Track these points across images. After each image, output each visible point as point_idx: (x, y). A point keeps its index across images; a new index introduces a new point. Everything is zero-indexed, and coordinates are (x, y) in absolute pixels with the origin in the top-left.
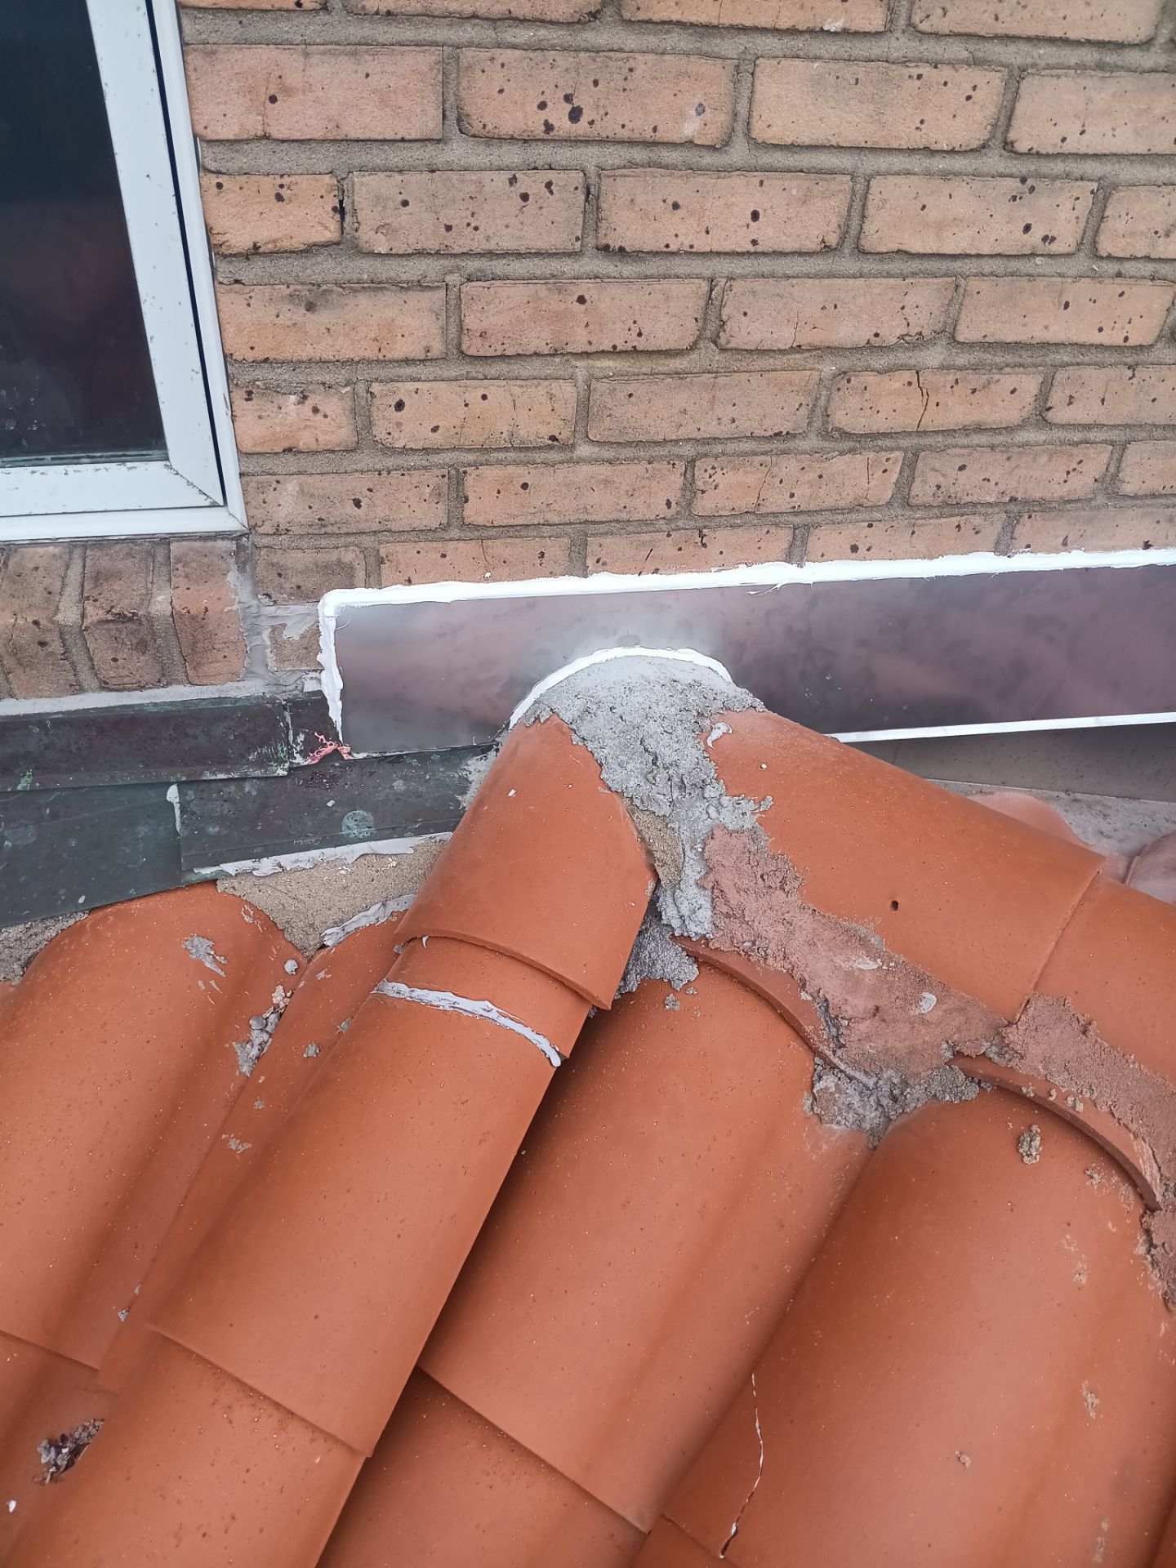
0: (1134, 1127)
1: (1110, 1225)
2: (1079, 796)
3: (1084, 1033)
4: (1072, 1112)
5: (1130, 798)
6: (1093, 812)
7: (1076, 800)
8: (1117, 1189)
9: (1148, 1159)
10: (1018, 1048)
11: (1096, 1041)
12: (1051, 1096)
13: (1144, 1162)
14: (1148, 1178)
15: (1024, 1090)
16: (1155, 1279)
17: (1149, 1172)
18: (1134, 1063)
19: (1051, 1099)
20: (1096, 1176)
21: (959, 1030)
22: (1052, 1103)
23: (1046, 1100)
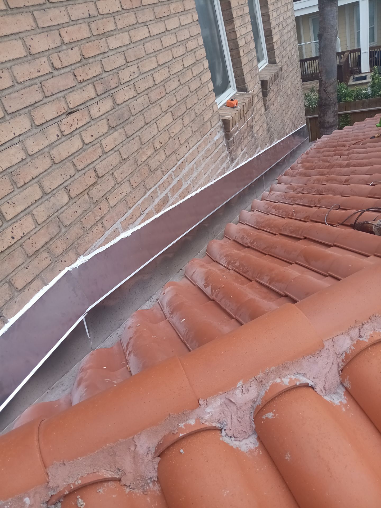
0: (95, 471)
1: (114, 496)
2: (52, 387)
3: (65, 465)
4: (79, 485)
5: (66, 373)
6: (59, 387)
7: (53, 388)
8: (108, 486)
9: (106, 472)
10: (55, 486)
11: (69, 463)
12: (71, 487)
13: (105, 475)
14: (110, 477)
15: (65, 493)
16: (137, 492)
17: (108, 475)
18: (80, 458)
19: (72, 488)
20: (100, 490)
21: (41, 498)
22: (74, 488)
23: (71, 489)
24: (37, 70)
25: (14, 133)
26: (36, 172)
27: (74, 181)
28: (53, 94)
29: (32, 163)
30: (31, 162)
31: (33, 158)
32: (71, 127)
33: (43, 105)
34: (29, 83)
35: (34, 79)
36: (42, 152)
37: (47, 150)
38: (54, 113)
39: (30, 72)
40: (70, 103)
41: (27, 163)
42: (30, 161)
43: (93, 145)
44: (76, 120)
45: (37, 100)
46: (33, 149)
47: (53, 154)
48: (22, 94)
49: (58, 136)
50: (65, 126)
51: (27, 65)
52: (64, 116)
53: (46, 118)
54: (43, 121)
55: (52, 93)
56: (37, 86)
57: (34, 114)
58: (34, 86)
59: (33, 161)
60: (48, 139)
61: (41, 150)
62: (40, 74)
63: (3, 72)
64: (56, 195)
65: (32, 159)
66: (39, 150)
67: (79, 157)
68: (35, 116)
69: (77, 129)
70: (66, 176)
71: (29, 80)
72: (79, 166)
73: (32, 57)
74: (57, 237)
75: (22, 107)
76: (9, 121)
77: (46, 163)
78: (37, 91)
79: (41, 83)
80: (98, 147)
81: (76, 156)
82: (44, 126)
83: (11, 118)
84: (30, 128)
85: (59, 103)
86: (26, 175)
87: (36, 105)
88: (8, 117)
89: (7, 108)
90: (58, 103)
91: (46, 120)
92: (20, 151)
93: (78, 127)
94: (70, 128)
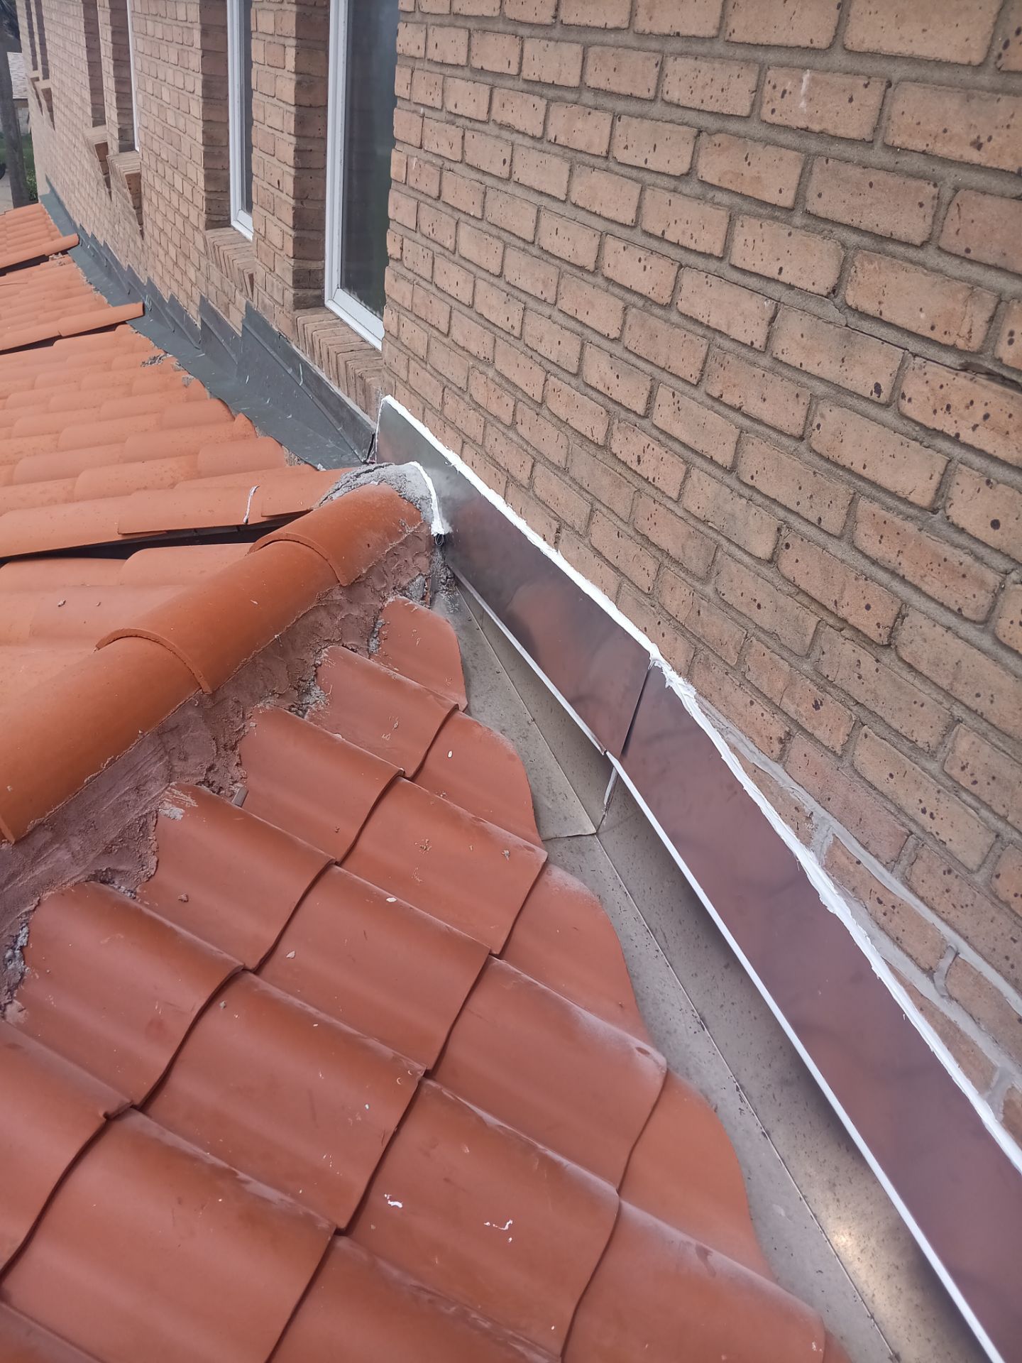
24: (973, 137)
25: (781, 269)
26: (754, 406)
27: (818, 545)
28: (968, 256)
29: (764, 376)
30: (763, 372)
31: (776, 370)
32: (940, 413)
33: (911, 262)
34: (917, 163)
35: (945, 161)
36: (804, 379)
37: (821, 389)
38: (922, 316)
39: (945, 131)
40: (1011, 342)
41: (754, 364)
42: (765, 369)
43: (972, 553)
44: (979, 411)
45: (901, 232)
46: (790, 348)
47: (822, 416)
48: (871, 185)
49: (878, 388)
50: (926, 389)
51: (952, 103)
52: (950, 359)
53: (882, 307)
54: (870, 307)
55: (968, 251)
56: (935, 191)
57: (862, 265)
58: (922, 183)
59: (769, 376)
60: (843, 368)
61: (805, 372)
62: (974, 156)
63: (866, 86)
64: (754, 510)
65: (772, 370)
66: (798, 366)
67: (888, 516)
68: (860, 275)
69: (955, 439)
70: (808, 504)
71: (924, 153)
72: (862, 535)
73: (998, 81)
74: (689, 580)
75: (846, 220)
76: (793, 231)
77: (790, 416)
78: (921, 205)
79: (956, 190)
80: (982, 584)
81: (883, 503)
82: (866, 326)
83: (804, 227)
84: (825, 294)
85: (966, 301)
86: (734, 386)
87: (891, 247)
88: (798, 220)
89: (811, 194)
90: (960, 296)
91: (881, 313)
92: (760, 321)
93: (966, 436)
94: (935, 412)
